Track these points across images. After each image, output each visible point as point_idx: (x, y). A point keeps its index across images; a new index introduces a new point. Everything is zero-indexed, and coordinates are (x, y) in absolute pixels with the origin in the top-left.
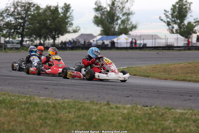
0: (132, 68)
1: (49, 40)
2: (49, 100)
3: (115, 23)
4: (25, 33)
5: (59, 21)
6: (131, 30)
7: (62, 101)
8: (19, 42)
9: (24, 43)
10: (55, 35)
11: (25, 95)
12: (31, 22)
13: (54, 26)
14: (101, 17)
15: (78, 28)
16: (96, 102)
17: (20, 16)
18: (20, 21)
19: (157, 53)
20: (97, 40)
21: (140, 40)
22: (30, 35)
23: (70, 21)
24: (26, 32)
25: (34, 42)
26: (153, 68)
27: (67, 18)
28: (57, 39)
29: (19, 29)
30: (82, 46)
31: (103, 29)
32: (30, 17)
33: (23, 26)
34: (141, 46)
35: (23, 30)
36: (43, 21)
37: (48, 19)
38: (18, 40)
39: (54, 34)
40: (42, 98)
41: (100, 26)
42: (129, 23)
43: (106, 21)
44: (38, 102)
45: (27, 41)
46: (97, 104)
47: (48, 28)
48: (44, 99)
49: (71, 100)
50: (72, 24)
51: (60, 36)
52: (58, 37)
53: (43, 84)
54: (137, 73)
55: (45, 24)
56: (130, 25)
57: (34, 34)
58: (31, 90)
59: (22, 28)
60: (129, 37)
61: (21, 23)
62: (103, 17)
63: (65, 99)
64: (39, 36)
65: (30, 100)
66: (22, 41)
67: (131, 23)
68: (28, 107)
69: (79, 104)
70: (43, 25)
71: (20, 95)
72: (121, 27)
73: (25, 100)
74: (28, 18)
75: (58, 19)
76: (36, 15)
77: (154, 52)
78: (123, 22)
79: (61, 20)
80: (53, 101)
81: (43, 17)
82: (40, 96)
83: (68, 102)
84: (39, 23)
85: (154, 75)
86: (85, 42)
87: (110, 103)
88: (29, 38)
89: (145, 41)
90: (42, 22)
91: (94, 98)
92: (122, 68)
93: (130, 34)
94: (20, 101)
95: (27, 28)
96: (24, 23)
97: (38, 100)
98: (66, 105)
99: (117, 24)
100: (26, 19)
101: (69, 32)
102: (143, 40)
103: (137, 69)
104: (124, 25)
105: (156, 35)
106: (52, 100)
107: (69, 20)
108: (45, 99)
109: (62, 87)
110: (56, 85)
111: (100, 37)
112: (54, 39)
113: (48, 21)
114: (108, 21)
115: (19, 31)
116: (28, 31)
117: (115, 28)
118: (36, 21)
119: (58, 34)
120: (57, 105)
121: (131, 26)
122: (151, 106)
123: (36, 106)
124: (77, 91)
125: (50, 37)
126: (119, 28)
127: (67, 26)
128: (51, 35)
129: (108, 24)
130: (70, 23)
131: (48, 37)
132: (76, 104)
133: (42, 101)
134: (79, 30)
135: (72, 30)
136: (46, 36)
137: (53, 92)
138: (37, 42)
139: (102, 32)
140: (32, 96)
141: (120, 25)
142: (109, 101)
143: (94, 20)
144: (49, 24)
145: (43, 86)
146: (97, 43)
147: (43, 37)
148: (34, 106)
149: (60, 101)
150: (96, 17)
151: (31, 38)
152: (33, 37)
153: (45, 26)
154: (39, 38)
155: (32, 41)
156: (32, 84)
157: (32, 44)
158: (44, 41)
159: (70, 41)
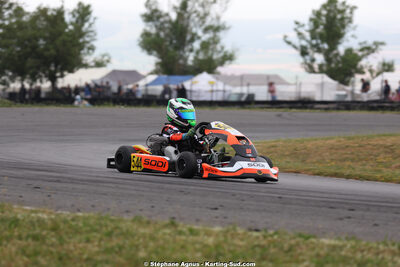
1: (41, 82)
2: (44, 212)
3: (187, 48)
5: (64, 43)
6: (222, 63)
7: (73, 215)
10: (55, 72)
12: (3, 42)
13: (53, 52)
14: (158, 35)
15: (106, 58)
16: (146, 219)
19: (279, 116)
20: (147, 85)
21: (242, 85)
23: (88, 42)
25: (8, 86)
27: (82, 35)
28: (60, 80)
30: (114, 96)
31: (159, 60)
32: (1, 31)
34: (243, 99)
36: (29, 40)
37: (41, 37)
39: (53, 68)
40: (28, 208)
41: (155, 53)
42: (218, 47)
43: (168, 43)
44: (19, 216)
46: (148, 223)
47: (39, 56)
48: (32, 211)
49: (92, 214)
50: (92, 48)
51: (66, 73)
52: (62, 76)
53: (29, 179)
55: (35, 47)
56: (220, 52)
57: (9, 69)
58: (4, 191)
60: (217, 79)
62: (162, 34)
63: (79, 211)
64: (20, 72)
65: (3, 212)
67: (222, 48)
69: (108, 223)
70: (29, 50)
72: (201, 56)
75: (61, 38)
76: (15, 26)
77: (273, 113)
78: (205, 46)
79: (70, 39)
80: (53, 217)
81: (30, 32)
82: (22, 203)
83: (85, 218)
84: (21, 44)
86: (120, 88)
87: (177, 221)
89: (253, 89)
90: (27, 43)
91: (141, 210)
93: (219, 73)
97: (20, 212)
98: (81, 224)
99: (191, 51)
101: (86, 66)
102: (248, 85)
104: (206, 53)
105: (277, 77)
106: (50, 214)
107: (87, 39)
108: (36, 212)
109: (70, 186)
110: (58, 181)
111: (153, 77)
112: (53, 79)
113: (41, 42)
114: (171, 43)
117: (186, 60)
118: (15, 41)
119: (62, 70)
120: (62, 226)
121: (221, 54)
122: (266, 230)
123: (16, 226)
124: (105, 194)
125: (43, 75)
126: (196, 58)
127: (82, 52)
128: (47, 72)
129: (171, 49)
130: (88, 45)
131: (40, 77)
132: (103, 222)
133: (29, 216)
134: (108, 61)
135: (94, 61)
136: (36, 73)
137: (53, 196)
138: (16, 86)
139: (159, 67)
140: (7, 204)
141: (198, 53)
142: (174, 218)
143: (141, 39)
144: (42, 47)
145: (30, 182)
146: (146, 90)
147: (28, 76)
148: (10, 225)
149: (68, 216)
150: (146, 35)
151: (4, 78)
152: (7, 75)
153: (34, 52)
154: (19, 78)
155: (4, 83)
156: (6, 178)
157: (4, 90)
158: (31, 85)
159: (88, 86)
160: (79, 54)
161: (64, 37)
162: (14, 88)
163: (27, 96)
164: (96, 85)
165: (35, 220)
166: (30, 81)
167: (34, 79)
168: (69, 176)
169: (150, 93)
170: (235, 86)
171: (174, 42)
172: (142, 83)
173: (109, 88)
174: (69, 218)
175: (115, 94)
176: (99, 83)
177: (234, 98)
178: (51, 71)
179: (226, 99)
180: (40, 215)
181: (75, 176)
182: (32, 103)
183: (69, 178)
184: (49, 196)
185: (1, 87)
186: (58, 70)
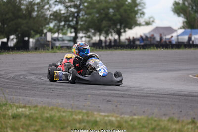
1: (112, 35)
2: (112, 116)
4: (79, 27)
5: (125, 11)
7: (131, 118)
8: (72, 38)
9: (79, 40)
10: (120, 29)
11: (80, 111)
12: (88, 11)
13: (118, 17)
14: (184, 4)
15: (152, 20)
16: (176, 119)
17: (72, 4)
18: (73, 10)
20: (178, 36)
22: (86, 30)
23: (140, 10)
24: (81, 25)
25: (92, 38)
27: (136, 5)
28: (123, 34)
29: (72, 21)
30: (157, 43)
31: (185, 20)
33: (76, 17)
35: (77, 23)
36: (104, 10)
37: (111, 7)
38: (70, 37)
39: (119, 27)
40: (103, 114)
41: (182, 15)
43: (190, 9)
44: (98, 119)
45: (82, 37)
46: (178, 121)
47: (110, 19)
48: (105, 116)
49: (143, 117)
50: (143, 14)
51: (127, 29)
52: (125, 31)
53: (104, 96)
55: (107, 14)
57: (91, 28)
58: (88, 103)
59: (75, 19)
61: (73, 13)
62: (186, 4)
63: (135, 115)
64: (99, 30)
65: (88, 117)
66: (76, 38)
68: (85, 126)
69: (153, 122)
70: (104, 16)
71: (73, 110)
73: (80, 117)
74: (83, 6)
75: (124, 8)
79: (129, 8)
80: (119, 119)
81: (104, 5)
82: (100, 111)
83: (139, 120)
84: (99, 12)
86: (161, 38)
87: (195, 120)
88: (85, 33)
90: (102, 11)
91: (174, 114)
94: (74, 119)
95: (82, 20)
96: (78, 13)
97: (98, 116)
98: (136, 123)
100: (81, 7)
101: (139, 25)
106: (117, 117)
107: (139, 8)
108: (108, 116)
109: (130, 100)
110: (122, 97)
111: (182, 30)
112: (119, 34)
113: (111, 11)
114: (192, 8)
115: (71, 23)
116: (84, 24)
118: (94, 11)
119: (125, 28)
120: (124, 124)
123: (96, 125)
124: (152, 104)
125: (113, 31)
127: (137, 16)
128: (115, 29)
129: (192, 12)
130: (140, 12)
131: (111, 32)
132: (150, 122)
133: (104, 119)
134: (153, 21)
135: (144, 22)
136: (108, 30)
137: (119, 106)
138: (96, 38)
139: (185, 24)
140: (90, 112)
142: (194, 118)
143: (173, 7)
144: (112, 14)
145: (104, 98)
146: (178, 39)
147: (104, 32)
149: (128, 118)
150: (176, 4)
151: (89, 34)
152: (91, 32)
153: (107, 17)
154: (98, 33)
155: (89, 37)
156: (89, 96)
157: (89, 41)
158: (106, 38)
159: (141, 37)
160: (135, 17)
161: (125, 7)
162: (95, 40)
163: (104, 45)
164: (146, 37)
165: (107, 121)
166: (105, 35)
167: (107, 34)
168: (129, 93)
169: (180, 40)
171: (194, 8)
172: (175, 34)
173: (154, 38)
174: (129, 120)
175: (158, 42)
178: (117, 28)
180: (111, 118)
181: (133, 94)
182: (106, 49)
183: (129, 95)
184: (116, 106)
185: (87, 39)
186: (122, 27)
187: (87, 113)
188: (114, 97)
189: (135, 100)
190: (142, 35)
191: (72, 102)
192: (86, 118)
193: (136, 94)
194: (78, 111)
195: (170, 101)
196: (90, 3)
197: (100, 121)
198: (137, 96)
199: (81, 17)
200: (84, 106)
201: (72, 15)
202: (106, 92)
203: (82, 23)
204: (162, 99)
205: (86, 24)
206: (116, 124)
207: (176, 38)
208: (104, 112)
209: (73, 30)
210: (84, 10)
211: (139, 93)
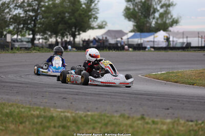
0: (173, 73)
1: (67, 38)
2: (68, 112)
3: (151, 17)
4: (37, 29)
5: (80, 15)
6: (171, 25)
7: (85, 114)
8: (30, 40)
9: (36, 42)
10: (75, 32)
11: (38, 107)
12: (45, 15)
13: (73, 20)
14: (134, 9)
15: (104, 23)
16: (127, 115)
17: (31, 8)
18: (31, 14)
20: (128, 39)
21: (183, 38)
22: (43, 32)
23: (94, 15)
24: (38, 27)
25: (48, 40)
26: (199, 73)
27: (90, 10)
28: (78, 36)
29: (30, 24)
31: (135, 24)
32: (43, 9)
33: (34, 21)
34: (184, 46)
35: (35, 26)
36: (60, 14)
37: (67, 12)
38: (29, 38)
40: (59, 110)
41: (132, 20)
42: (169, 16)
43: (140, 14)
44: (54, 115)
45: (39, 39)
46: (129, 117)
47: (66, 23)
48: (61, 112)
49: (96, 113)
50: (96, 18)
51: (81, 32)
52: (79, 34)
53: (60, 93)
54: (179, 80)
55: (63, 18)
56: (170, 19)
57: (48, 30)
58: (46, 100)
59: (33, 22)
61: (32, 17)
62: (136, 9)
63: (88, 111)
64: (55, 33)
65: (45, 112)
66: (33, 39)
67: (172, 16)
68: (42, 121)
69: (105, 118)
70: (59, 19)
71: (31, 106)
72: (159, 22)
73: (38, 113)
74: (41, 10)
75: (78, 12)
76: (52, 6)
77: (201, 53)
78: (161, 15)
79: (83, 13)
80: (74, 115)
81: (60, 9)
82: (56, 107)
83: (92, 115)
84: (55, 16)
85: (201, 82)
87: (145, 116)
88: (42, 35)
89: (190, 40)
90: (58, 15)
91: (124, 110)
92: (159, 73)
93: (170, 31)
94: (32, 114)
95: (40, 23)
96: (36, 16)
97: (55, 112)
98: (90, 119)
99: (154, 18)
100: (39, 11)
101: (93, 28)
102: (187, 37)
103: (179, 74)
104: (162, 20)
106: (72, 113)
107: (93, 13)
108: (64, 112)
109: (84, 97)
110: (77, 94)
111: (132, 34)
112: (74, 36)
113: (67, 15)
114: (142, 14)
115: (29, 26)
116: (41, 27)
117: (151, 24)
118: (52, 14)
119: (79, 31)
120: (79, 120)
121: (171, 20)
122: (197, 121)
123: (52, 120)
124: (104, 101)
126: (156, 23)
127: (90, 20)
128: (70, 32)
131: (67, 35)
132: (103, 118)
133: (60, 114)
134: (106, 25)
135: (97, 25)
136: (64, 33)
137: (73, 103)
138: (53, 40)
139: (135, 28)
140: (47, 108)
141: (157, 19)
142: (143, 115)
143: (124, 12)
144: (67, 18)
145: (60, 95)
146: (128, 41)
147: (60, 34)
148: (49, 120)
149: (82, 114)
150: (127, 9)
151: (45, 36)
152: (47, 34)
153: (63, 20)
154: (54, 36)
155: (46, 39)
156: (47, 93)
157: (46, 43)
158: (62, 39)
160: (89, 21)
161: (80, 12)
162: (52, 42)
166: (61, 37)
167: (63, 36)
168: (83, 91)
169: (130, 43)
170: (179, 38)
172: (125, 38)
174: (83, 116)
176: (101, 38)
177: (179, 45)
178: (72, 31)
179: (174, 46)
180: (66, 114)
181: (87, 92)
183: (83, 93)
184: (71, 103)
185: (44, 41)
186: (77, 31)
187: (44, 109)
188: (69, 94)
189: (89, 97)
190: (96, 37)
191: (30, 98)
192: (43, 114)
193: (89, 92)
194: (35, 107)
195: (121, 99)
196: (47, 7)
197: (56, 117)
198: (90, 94)
199: (39, 21)
200: (41, 102)
201: (30, 18)
202: (62, 89)
203: (39, 26)
204: (114, 97)
205: (44, 26)
206: (72, 119)
207: (126, 40)
208: (60, 108)
209: (31, 32)
210: (41, 14)
211: (93, 91)
